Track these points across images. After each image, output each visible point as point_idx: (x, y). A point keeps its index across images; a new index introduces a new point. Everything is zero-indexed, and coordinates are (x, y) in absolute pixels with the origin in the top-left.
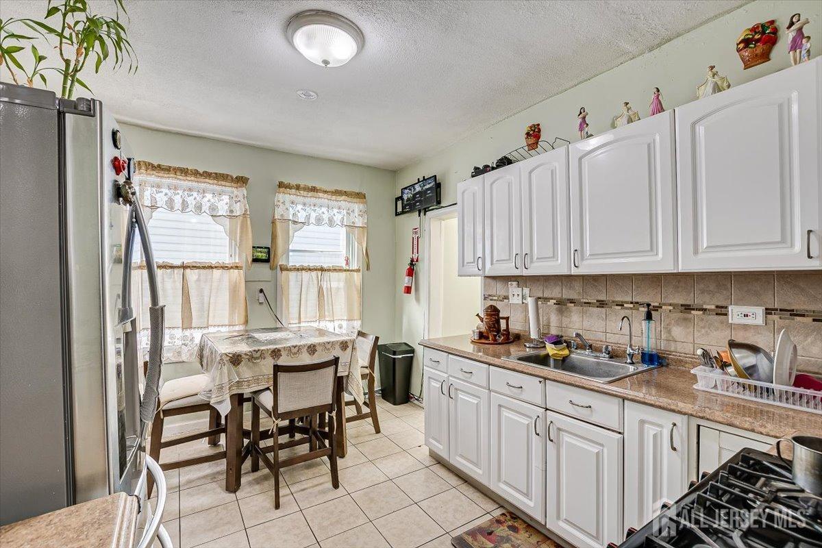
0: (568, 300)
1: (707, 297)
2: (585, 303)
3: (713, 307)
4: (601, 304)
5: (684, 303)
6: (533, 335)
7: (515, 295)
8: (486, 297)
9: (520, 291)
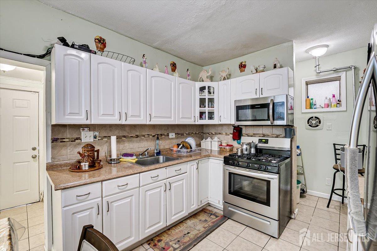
0: (123, 136)
1: (165, 131)
2: (131, 137)
3: (166, 134)
4: (137, 136)
5: (161, 133)
6: (114, 156)
7: (87, 137)
8: (54, 140)
9: (91, 134)
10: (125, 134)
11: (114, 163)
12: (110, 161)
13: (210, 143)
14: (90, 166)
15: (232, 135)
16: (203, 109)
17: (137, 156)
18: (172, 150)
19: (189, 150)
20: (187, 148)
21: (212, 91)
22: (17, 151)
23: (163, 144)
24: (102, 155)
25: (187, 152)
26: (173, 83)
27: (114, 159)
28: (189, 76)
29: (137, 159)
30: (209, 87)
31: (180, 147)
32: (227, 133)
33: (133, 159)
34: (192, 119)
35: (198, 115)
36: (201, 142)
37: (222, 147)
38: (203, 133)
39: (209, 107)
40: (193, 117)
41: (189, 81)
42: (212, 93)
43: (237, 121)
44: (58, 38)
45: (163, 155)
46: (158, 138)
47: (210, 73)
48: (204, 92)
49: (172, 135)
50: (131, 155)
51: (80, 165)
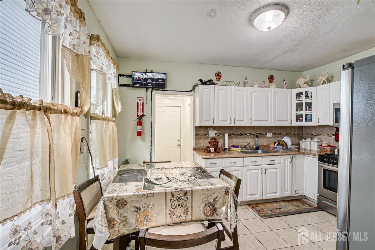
1: (263, 131)
2: (237, 135)
3: (265, 134)
5: (260, 133)
6: (227, 146)
7: (212, 134)
8: (197, 135)
9: (214, 132)
10: (233, 132)
11: (227, 151)
12: (224, 150)
13: (309, 143)
14: (215, 151)
15: (334, 136)
16: (299, 113)
17: (242, 148)
18: (269, 147)
19: (285, 147)
20: (283, 146)
21: (309, 95)
22: (171, 141)
23: (262, 141)
24: (220, 145)
25: (283, 149)
26: (269, 94)
27: (227, 148)
28: (285, 85)
29: (241, 150)
30: (306, 92)
31: (276, 144)
32: (329, 134)
33: (239, 150)
34: (289, 122)
35: (294, 117)
36: (299, 142)
37: (322, 147)
38: (303, 134)
39: (306, 110)
40: (289, 119)
41: (286, 89)
42: (310, 97)
43: (335, 123)
44: (199, 80)
45: (260, 149)
46: (257, 137)
47: (308, 79)
48: (301, 96)
49: (270, 135)
50: (237, 147)
51: (210, 149)
